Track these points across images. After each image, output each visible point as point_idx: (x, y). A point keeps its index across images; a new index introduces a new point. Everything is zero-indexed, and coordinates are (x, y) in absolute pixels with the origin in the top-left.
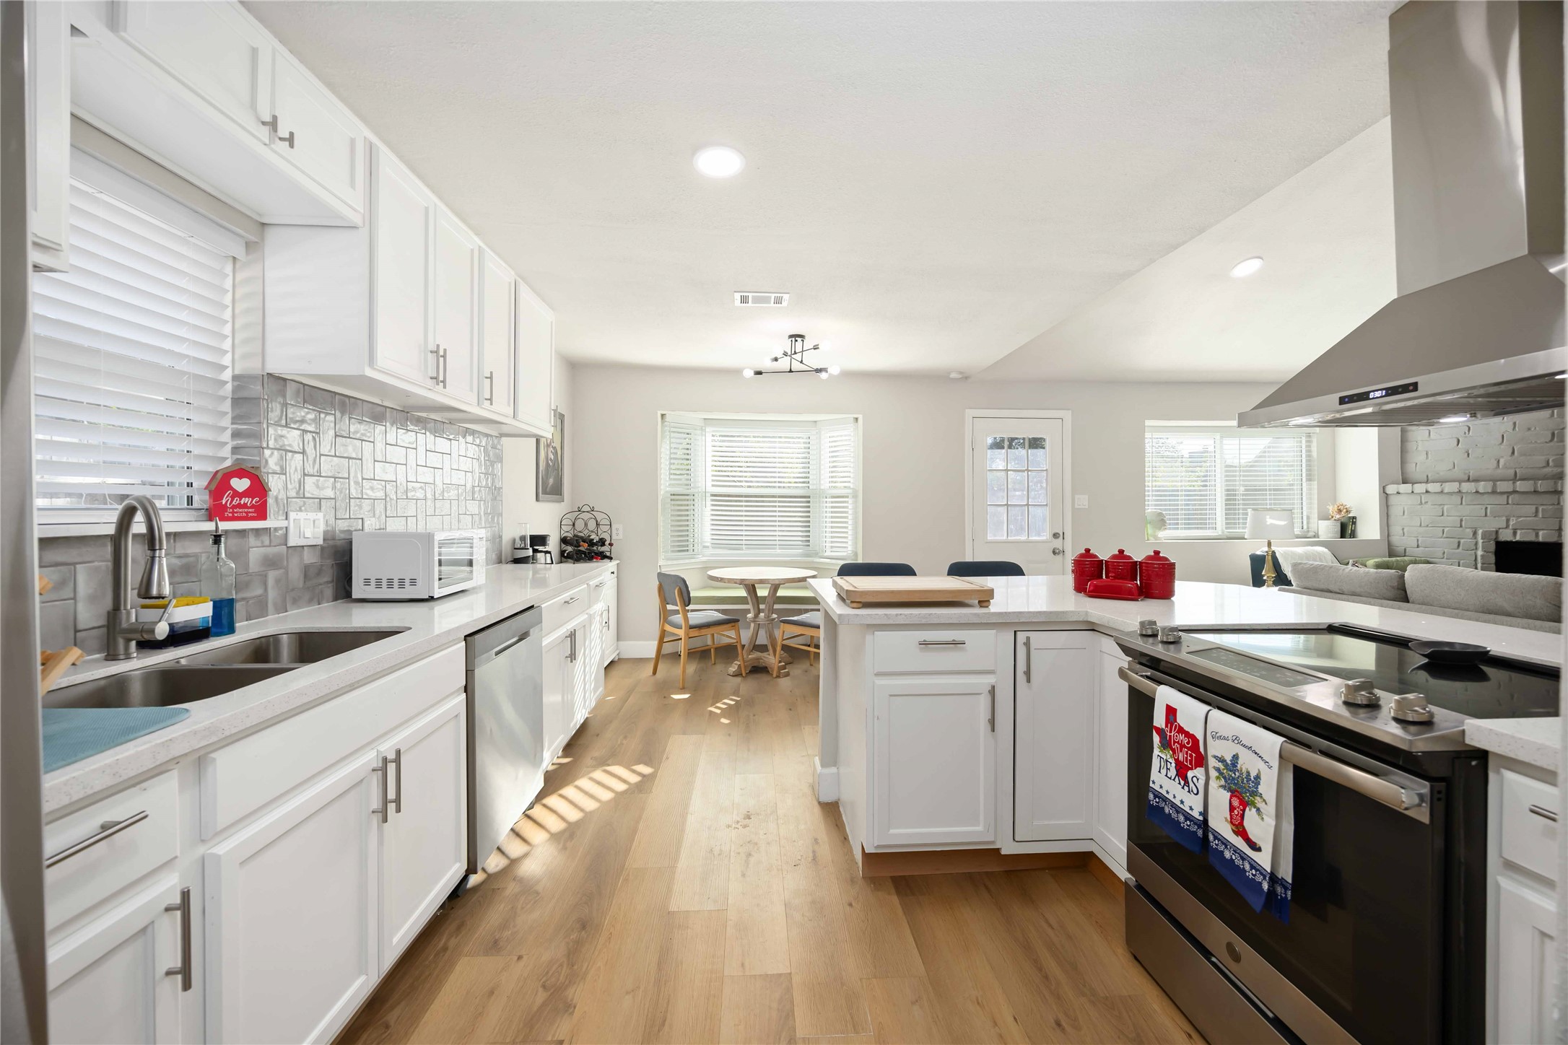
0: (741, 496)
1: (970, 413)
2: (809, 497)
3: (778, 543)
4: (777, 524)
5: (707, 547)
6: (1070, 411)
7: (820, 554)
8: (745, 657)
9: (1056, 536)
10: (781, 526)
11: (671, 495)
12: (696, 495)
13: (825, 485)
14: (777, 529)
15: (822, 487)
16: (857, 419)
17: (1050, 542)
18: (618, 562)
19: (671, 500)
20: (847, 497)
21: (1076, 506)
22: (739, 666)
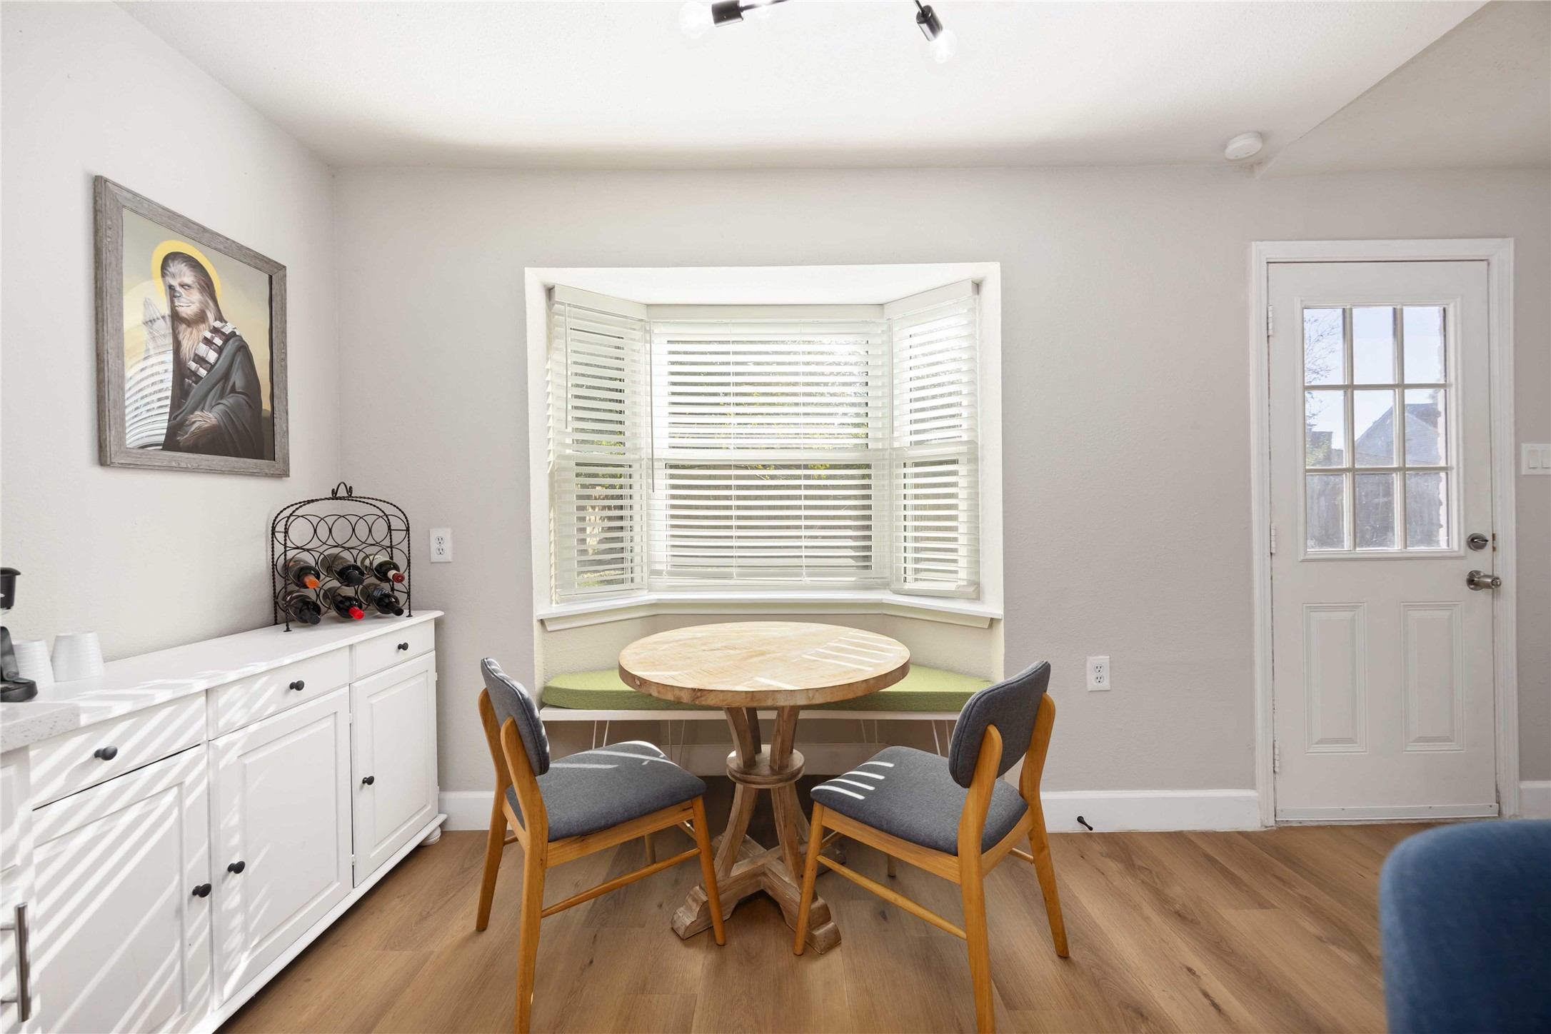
0: (729, 467)
1: (1261, 251)
2: (868, 466)
3: (805, 562)
4: (803, 523)
5: (659, 573)
6: (1511, 241)
7: (894, 586)
8: (720, 876)
9: (1476, 542)
10: (811, 527)
11: (578, 464)
12: (636, 466)
13: (903, 438)
14: (803, 533)
15: (896, 445)
16: (977, 286)
17: (1462, 558)
18: (438, 614)
19: (577, 475)
20: (954, 462)
21: (1524, 471)
22: (705, 907)
